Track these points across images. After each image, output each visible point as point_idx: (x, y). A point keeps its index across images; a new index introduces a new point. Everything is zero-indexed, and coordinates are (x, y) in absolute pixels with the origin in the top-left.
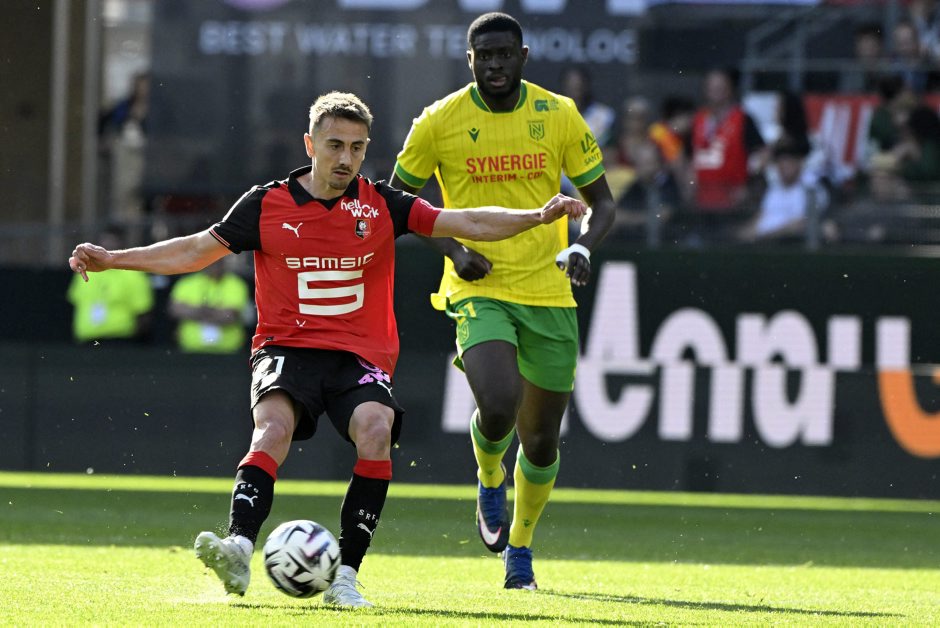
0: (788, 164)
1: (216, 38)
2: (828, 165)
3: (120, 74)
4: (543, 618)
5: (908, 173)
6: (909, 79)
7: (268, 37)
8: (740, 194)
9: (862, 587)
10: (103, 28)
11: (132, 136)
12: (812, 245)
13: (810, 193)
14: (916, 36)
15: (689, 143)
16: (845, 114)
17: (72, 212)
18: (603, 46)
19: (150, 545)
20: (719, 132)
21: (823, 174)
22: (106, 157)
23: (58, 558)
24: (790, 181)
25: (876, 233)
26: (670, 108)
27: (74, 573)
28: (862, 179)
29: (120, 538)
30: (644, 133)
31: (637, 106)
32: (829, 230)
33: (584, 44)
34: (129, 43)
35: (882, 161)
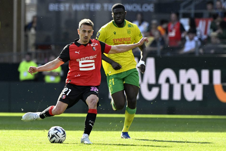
0: (191, 35)
1: (52, 7)
2: (201, 35)
3: (30, 16)
4: (134, 145)
5: (220, 37)
6: (220, 14)
7: (65, 7)
8: (179, 43)
9: (210, 137)
10: (25, 5)
11: (33, 31)
12: (197, 55)
13: (196, 42)
14: (221, 4)
15: (167, 31)
16: (204, 23)
17: (19, 50)
18: (146, 8)
19: (39, 129)
20: (174, 28)
21: (199, 38)
22: (26, 36)
23: (17, 133)
24: (191, 39)
25: (212, 51)
26: (162, 22)
27: (20, 137)
28: (209, 38)
29: (31, 128)
30: (156, 29)
31: (154, 22)
32: (201, 51)
33: (141, 7)
34: (31, 9)
35: (214, 34)
